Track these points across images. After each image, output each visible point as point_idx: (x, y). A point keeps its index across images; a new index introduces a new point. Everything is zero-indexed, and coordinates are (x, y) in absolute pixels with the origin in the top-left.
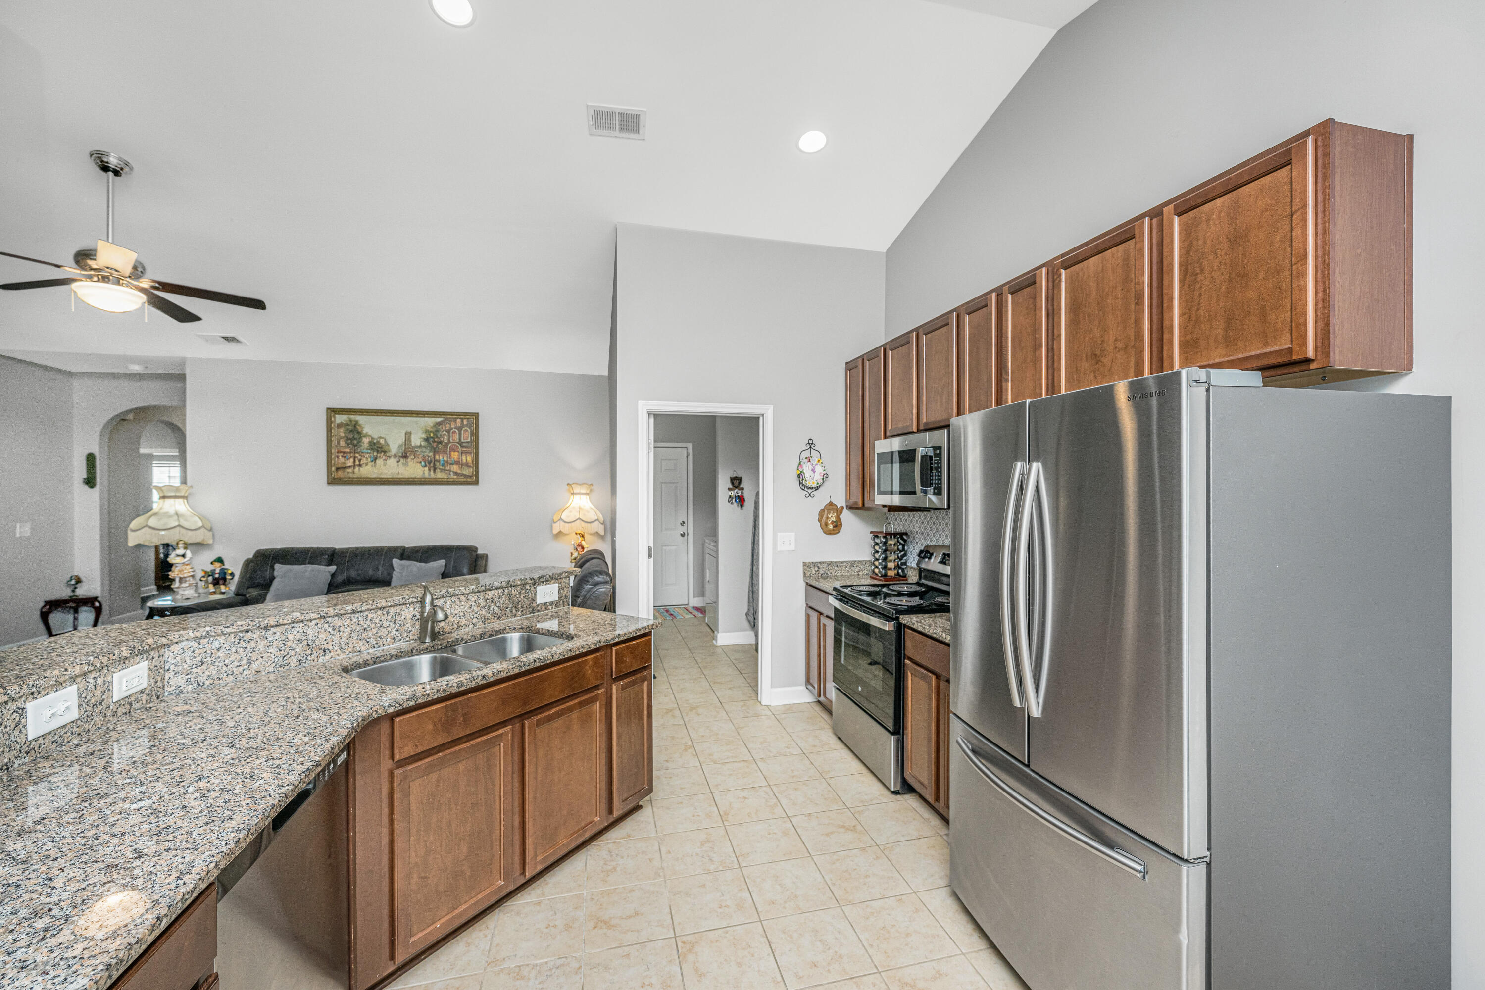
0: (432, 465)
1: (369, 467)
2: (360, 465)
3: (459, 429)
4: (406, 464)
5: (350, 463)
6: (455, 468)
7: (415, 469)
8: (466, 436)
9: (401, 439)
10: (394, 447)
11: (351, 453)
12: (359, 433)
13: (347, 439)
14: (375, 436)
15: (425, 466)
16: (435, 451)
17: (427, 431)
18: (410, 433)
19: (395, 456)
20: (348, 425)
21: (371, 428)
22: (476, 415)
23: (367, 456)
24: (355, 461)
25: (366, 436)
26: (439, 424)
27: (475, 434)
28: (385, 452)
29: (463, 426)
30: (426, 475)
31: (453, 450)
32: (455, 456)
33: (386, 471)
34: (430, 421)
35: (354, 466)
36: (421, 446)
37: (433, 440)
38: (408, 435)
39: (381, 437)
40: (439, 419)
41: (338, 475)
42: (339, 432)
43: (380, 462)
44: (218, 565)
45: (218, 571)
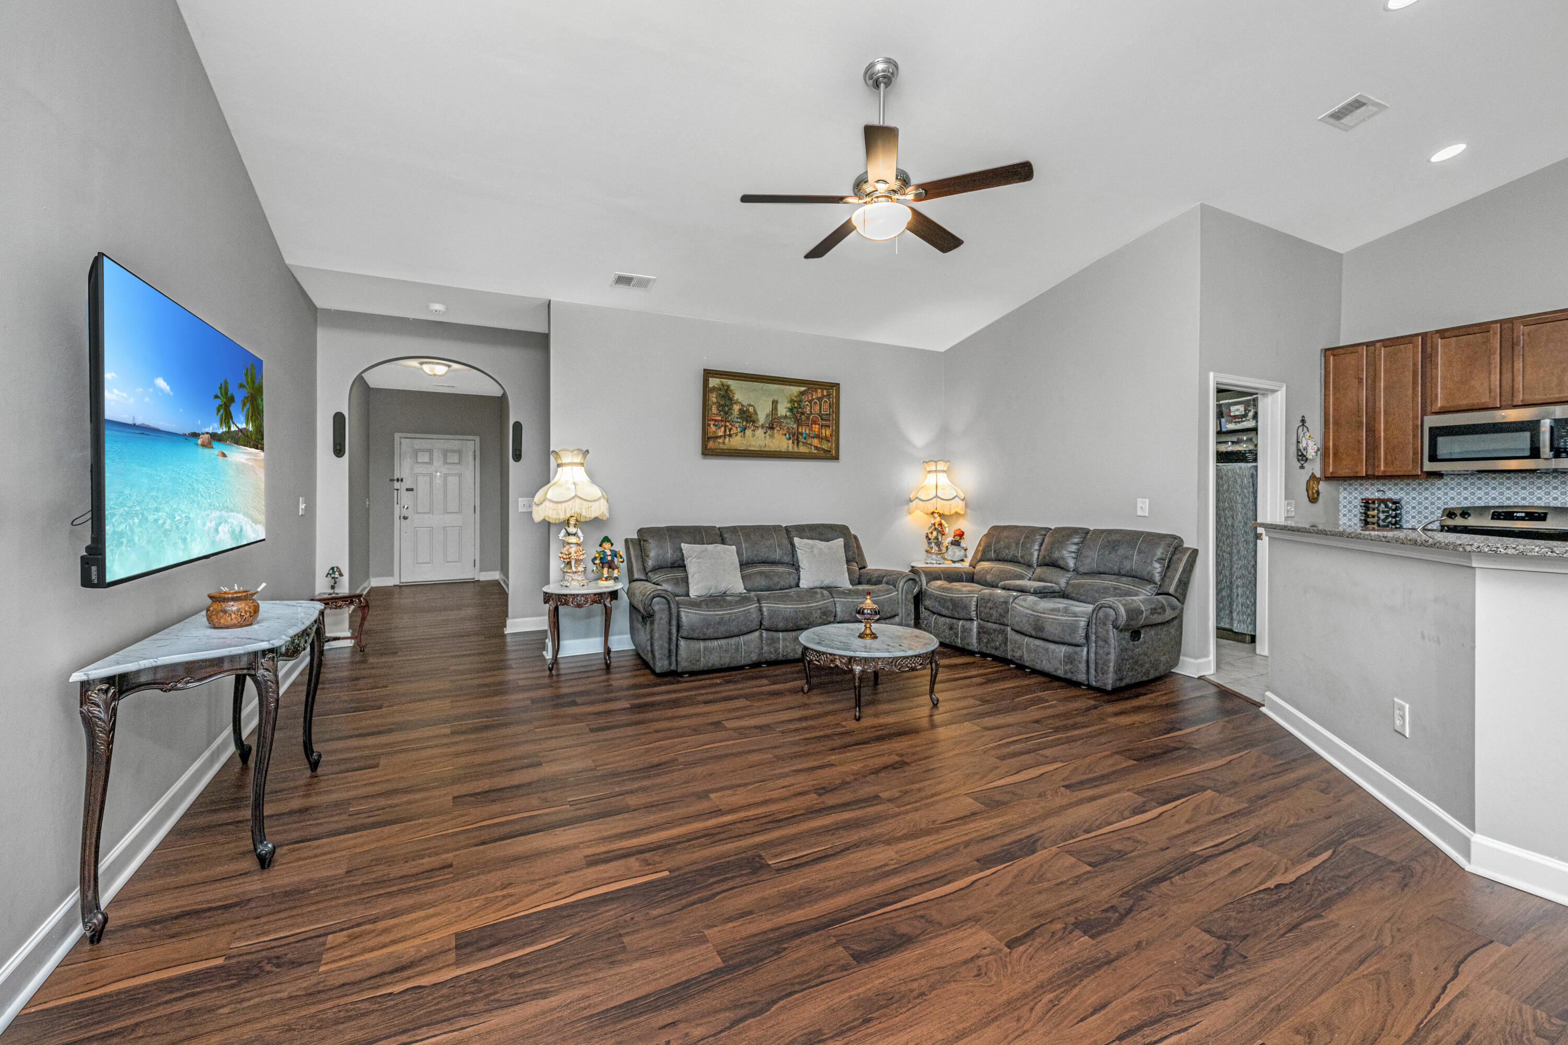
0: (795, 437)
2: (730, 436)
3: (821, 399)
4: (772, 436)
5: (721, 432)
6: (816, 442)
7: (781, 442)
8: (825, 409)
9: (768, 409)
10: (762, 418)
11: (722, 421)
12: (731, 399)
13: (719, 405)
14: (745, 403)
15: (789, 439)
16: (799, 422)
17: (792, 401)
18: (777, 402)
19: (763, 426)
20: (720, 390)
21: (742, 393)
22: (836, 386)
23: (737, 425)
24: (725, 431)
25: (737, 402)
26: (802, 393)
27: (836, 408)
28: (754, 422)
29: (823, 396)
30: (790, 449)
31: (814, 422)
32: (816, 428)
33: (754, 443)
34: (795, 390)
35: (725, 436)
36: (786, 417)
37: (796, 409)
38: (775, 403)
39: (750, 405)
40: (803, 389)
41: (711, 444)
42: (713, 398)
43: (749, 432)
44: (607, 545)
45: (609, 553)
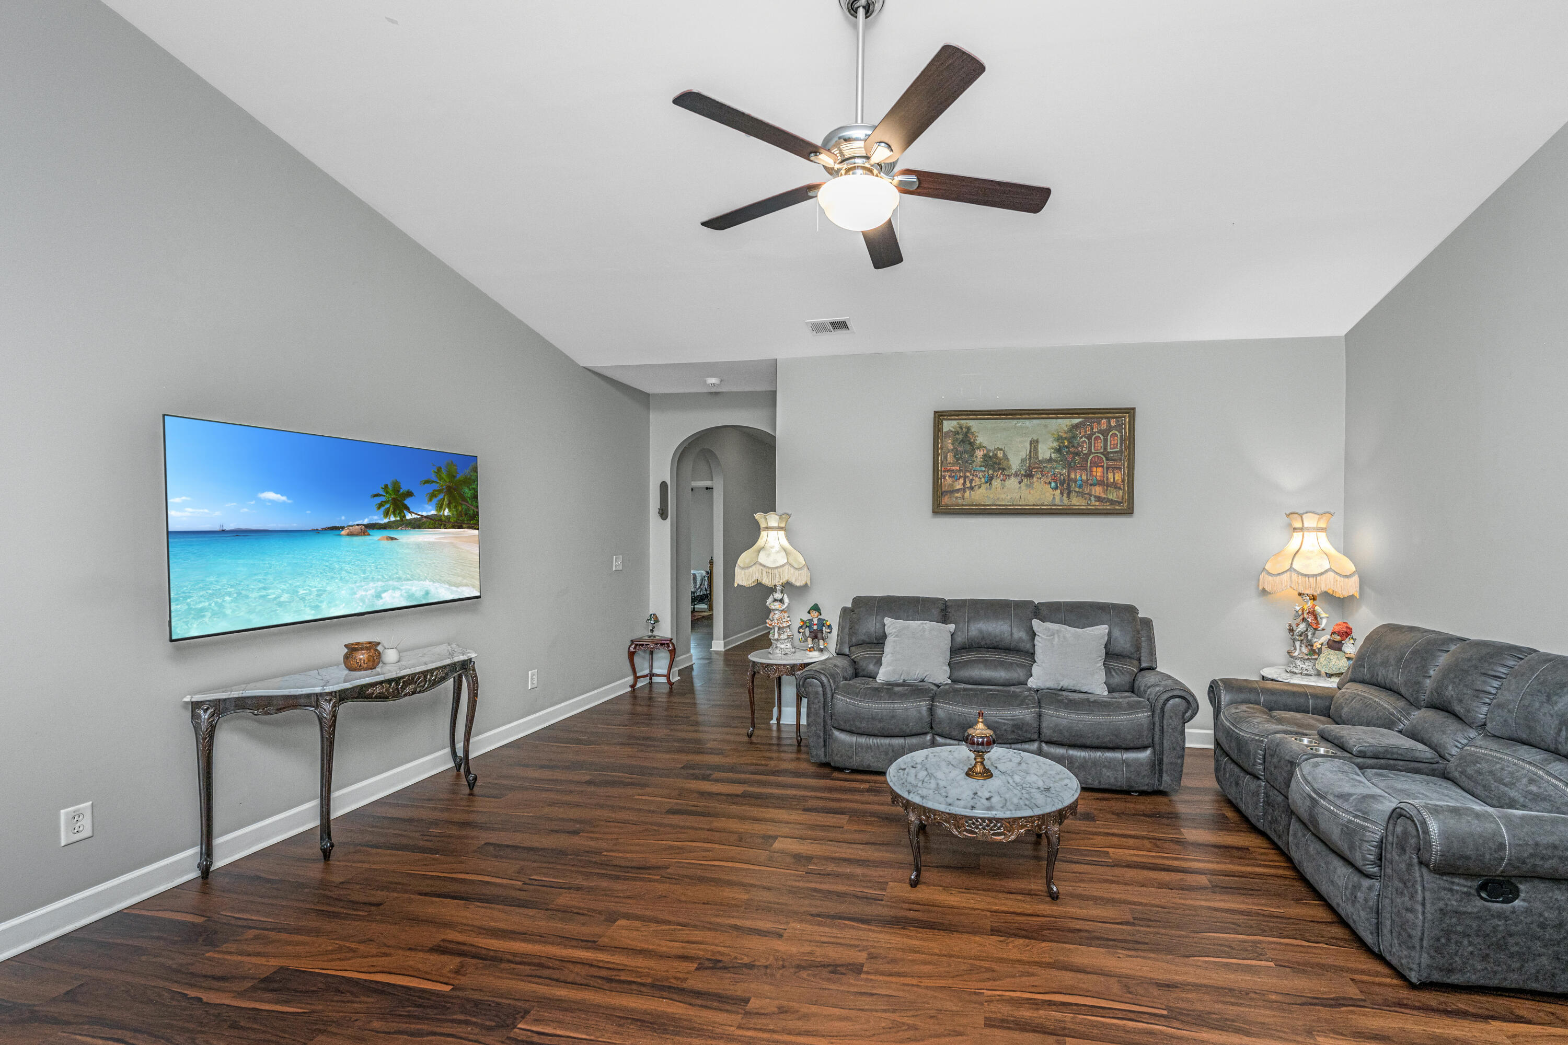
0: (1065, 486)
1: (983, 490)
2: (972, 488)
3: (1105, 433)
4: (1030, 486)
5: (959, 485)
6: (1098, 491)
7: (1042, 492)
8: (1114, 443)
9: (1024, 453)
10: (1015, 463)
11: (960, 471)
12: (971, 444)
13: (956, 453)
14: (991, 447)
15: (1056, 488)
16: (1071, 467)
17: (1059, 439)
18: (1037, 441)
20: (958, 433)
21: (986, 436)
22: (1131, 412)
23: (981, 475)
24: (964, 483)
25: (980, 447)
26: (1076, 427)
27: (1130, 442)
28: (1003, 469)
29: (1110, 428)
30: (1057, 501)
31: (1096, 464)
32: (1098, 472)
33: (1003, 496)
34: (1064, 424)
35: (964, 489)
36: (1050, 460)
37: (1067, 448)
38: (1034, 444)
39: (999, 449)
40: (1076, 421)
41: (946, 500)
42: (949, 444)
43: (996, 483)
44: (815, 614)
45: (815, 621)
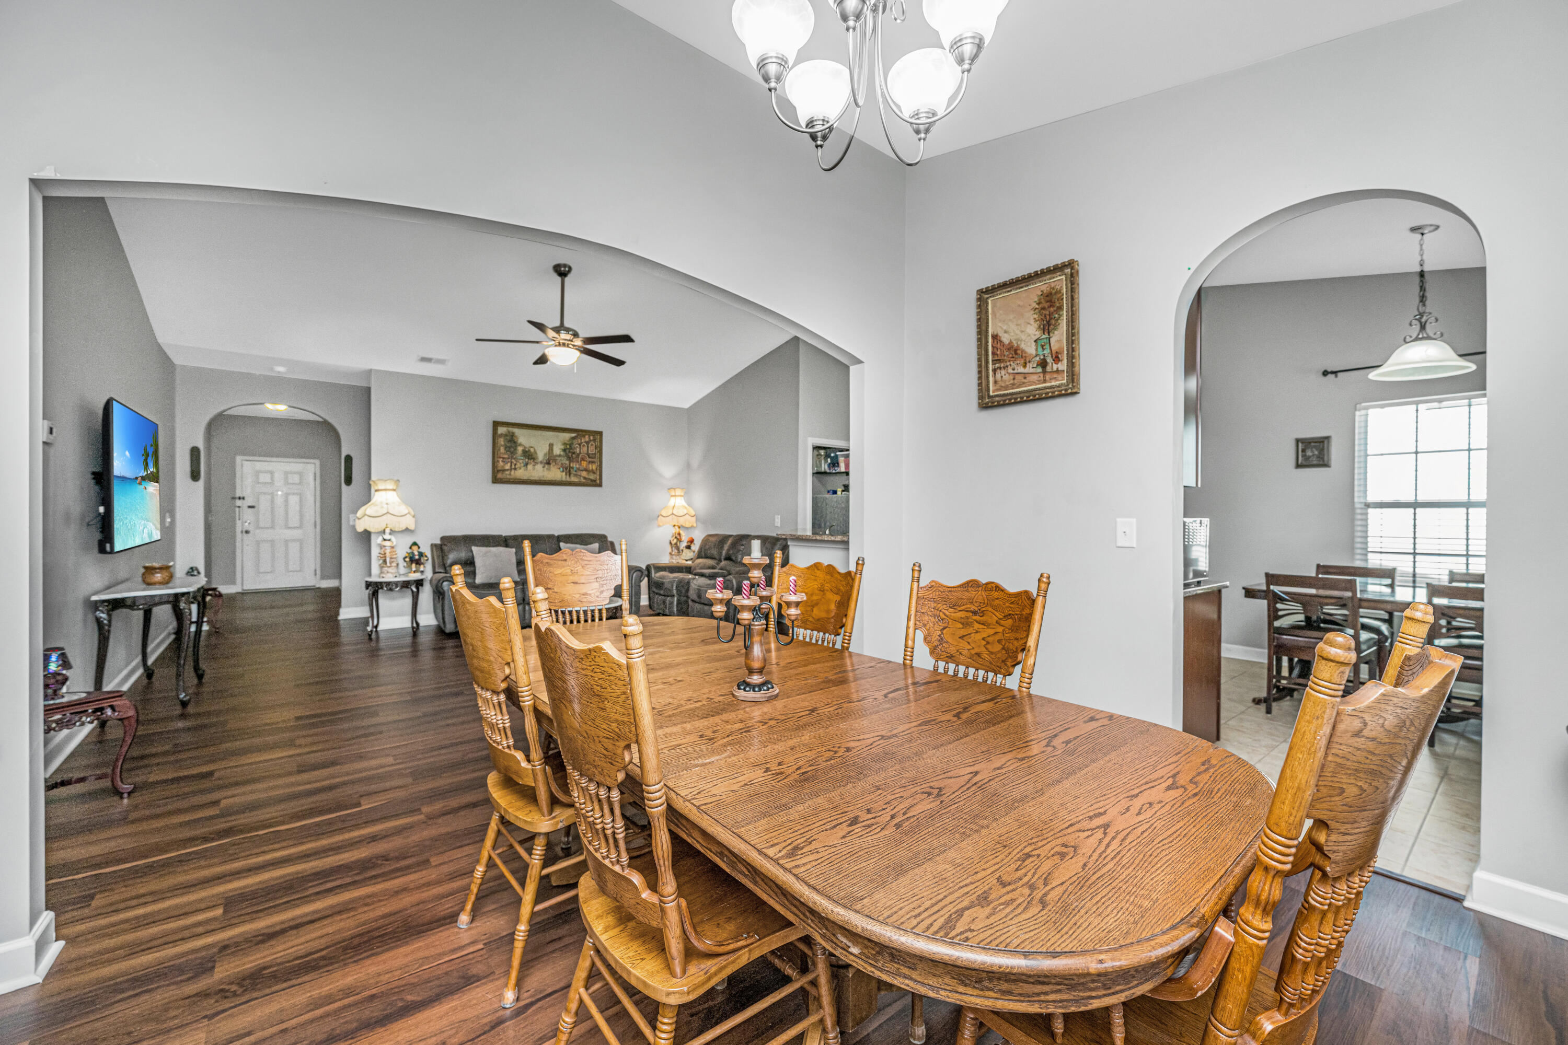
0: (568, 470)
1: (522, 470)
2: (515, 469)
3: (587, 443)
4: (549, 469)
5: (508, 467)
6: (584, 474)
7: (556, 473)
8: (592, 449)
9: (546, 449)
10: (541, 456)
11: (508, 458)
12: (515, 443)
13: (506, 447)
14: (527, 445)
15: (563, 471)
16: (570, 459)
17: (565, 444)
18: (553, 445)
19: (541, 462)
20: (507, 436)
21: (525, 439)
22: (600, 433)
23: (521, 461)
24: (511, 466)
25: (520, 445)
26: (573, 438)
27: (600, 449)
28: (534, 459)
29: (590, 441)
30: (564, 479)
31: (583, 459)
32: (584, 464)
33: (534, 474)
34: (567, 436)
35: (511, 469)
36: (560, 456)
37: (569, 451)
38: (551, 446)
39: (531, 447)
40: (574, 435)
41: (500, 476)
42: (501, 441)
43: (530, 467)
44: (415, 548)
45: (416, 553)
